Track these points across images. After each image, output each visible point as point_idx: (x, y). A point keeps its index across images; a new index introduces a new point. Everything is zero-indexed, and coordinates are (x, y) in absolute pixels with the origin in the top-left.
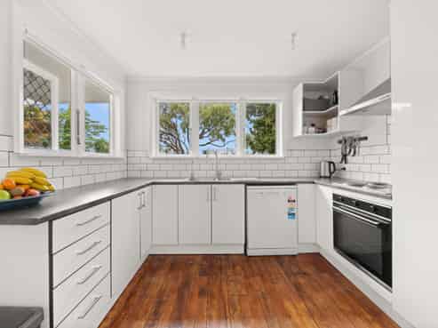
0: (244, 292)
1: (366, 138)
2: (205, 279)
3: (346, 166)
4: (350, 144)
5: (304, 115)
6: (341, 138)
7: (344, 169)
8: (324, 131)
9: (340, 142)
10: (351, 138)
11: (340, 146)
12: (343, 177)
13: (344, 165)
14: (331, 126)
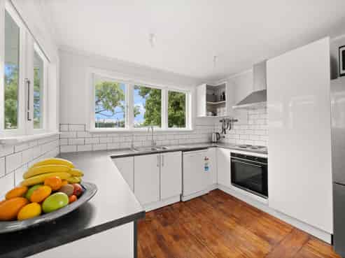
0: (200, 226)
1: (236, 121)
2: (169, 228)
3: (225, 135)
4: (228, 123)
5: (207, 105)
6: (221, 119)
7: (224, 137)
8: (215, 115)
9: (221, 121)
10: (228, 120)
11: (221, 123)
12: (223, 141)
13: (224, 135)
14: (220, 112)
